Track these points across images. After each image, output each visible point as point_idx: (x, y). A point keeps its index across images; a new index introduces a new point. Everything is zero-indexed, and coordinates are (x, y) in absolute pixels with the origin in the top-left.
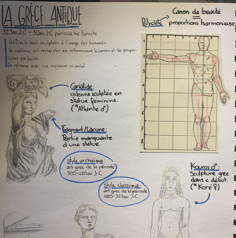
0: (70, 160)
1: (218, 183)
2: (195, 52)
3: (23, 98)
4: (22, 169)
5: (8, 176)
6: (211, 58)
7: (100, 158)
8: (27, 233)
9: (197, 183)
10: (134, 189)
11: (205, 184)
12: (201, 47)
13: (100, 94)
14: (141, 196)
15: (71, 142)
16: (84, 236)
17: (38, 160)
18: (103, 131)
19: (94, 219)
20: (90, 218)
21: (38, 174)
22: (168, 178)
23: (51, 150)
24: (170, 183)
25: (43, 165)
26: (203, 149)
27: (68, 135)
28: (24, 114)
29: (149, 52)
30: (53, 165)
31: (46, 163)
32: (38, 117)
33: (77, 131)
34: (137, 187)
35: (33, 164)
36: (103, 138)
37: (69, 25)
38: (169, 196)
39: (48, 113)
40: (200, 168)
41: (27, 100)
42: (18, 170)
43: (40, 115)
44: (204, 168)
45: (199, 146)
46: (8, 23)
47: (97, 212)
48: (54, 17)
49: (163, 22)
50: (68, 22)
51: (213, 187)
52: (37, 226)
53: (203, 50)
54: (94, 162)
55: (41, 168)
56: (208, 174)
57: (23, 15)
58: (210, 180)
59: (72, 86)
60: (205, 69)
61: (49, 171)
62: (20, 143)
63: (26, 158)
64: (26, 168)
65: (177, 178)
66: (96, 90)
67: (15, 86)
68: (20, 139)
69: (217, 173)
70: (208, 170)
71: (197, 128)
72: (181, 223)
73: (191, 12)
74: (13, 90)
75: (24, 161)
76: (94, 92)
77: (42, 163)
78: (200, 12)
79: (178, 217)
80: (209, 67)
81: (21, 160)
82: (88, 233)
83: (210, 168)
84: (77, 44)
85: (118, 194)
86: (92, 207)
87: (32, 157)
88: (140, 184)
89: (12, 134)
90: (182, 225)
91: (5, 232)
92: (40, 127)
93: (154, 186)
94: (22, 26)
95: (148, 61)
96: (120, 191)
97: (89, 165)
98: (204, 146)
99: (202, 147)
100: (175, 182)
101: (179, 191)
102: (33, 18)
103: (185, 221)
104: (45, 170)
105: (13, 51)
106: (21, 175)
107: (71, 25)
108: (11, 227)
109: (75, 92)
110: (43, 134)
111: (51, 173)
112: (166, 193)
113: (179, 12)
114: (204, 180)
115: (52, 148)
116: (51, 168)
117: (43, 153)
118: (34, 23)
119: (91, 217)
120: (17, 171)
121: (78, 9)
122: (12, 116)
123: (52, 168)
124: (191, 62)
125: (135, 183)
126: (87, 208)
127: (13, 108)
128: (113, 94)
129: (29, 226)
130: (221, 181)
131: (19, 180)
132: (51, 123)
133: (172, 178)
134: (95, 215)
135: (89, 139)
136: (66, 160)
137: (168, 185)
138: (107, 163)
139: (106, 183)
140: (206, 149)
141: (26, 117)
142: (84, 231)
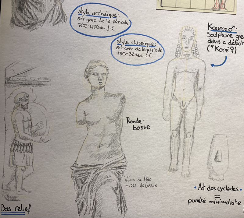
0: (81, 12)
1: (235, 46)
4: (29, 15)
5: (12, 21)
7: (113, 12)
8: (31, 87)
9: (214, 44)
10: (149, 48)
11: (221, 46)
14: (156, 55)
16: (94, 94)
17: (47, 7)
19: (105, 77)
20: (100, 76)
21: (46, 22)
22: (184, 37)
24: (186, 43)
25: (52, 13)
26: (221, 10)
30: (63, 15)
31: (56, 11)
34: (152, 45)
35: (41, 11)
38: (184, 57)
40: (217, 29)
42: (24, 16)
44: (221, 30)
45: (217, 6)
47: (108, 70)
51: (230, 50)
52: (42, 80)
54: (107, 16)
55: (50, 16)
56: (225, 36)
58: (227, 42)
61: (58, 21)
63: (33, 3)
64: (33, 15)
65: (193, 38)
69: (234, 35)
70: (226, 31)
72: (196, 85)
75: (31, 7)
77: (51, 11)
79: (193, 80)
81: (28, 6)
83: (228, 30)
85: (132, 51)
86: (103, 64)
88: (155, 42)
90: (197, 88)
91: (6, 83)
93: (170, 45)
96: (134, 49)
97: (102, 19)
98: (222, 6)
99: (220, 7)
100: (191, 43)
101: (195, 52)
103: (200, 84)
104: (54, 19)
108: (14, 78)
111: (61, 22)
112: (181, 54)
114: (221, 42)
116: (60, 17)
117: (53, 0)
119: (102, 74)
120: (22, 17)
123: (62, 17)
125: (150, 41)
126: (98, 64)
129: (33, 79)
130: (238, 44)
131: (24, 27)
133: (188, 38)
134: (106, 72)
136: (77, 11)
137: (184, 45)
138: (121, 18)
139: (119, 39)
140: (224, 10)
142: (93, 89)
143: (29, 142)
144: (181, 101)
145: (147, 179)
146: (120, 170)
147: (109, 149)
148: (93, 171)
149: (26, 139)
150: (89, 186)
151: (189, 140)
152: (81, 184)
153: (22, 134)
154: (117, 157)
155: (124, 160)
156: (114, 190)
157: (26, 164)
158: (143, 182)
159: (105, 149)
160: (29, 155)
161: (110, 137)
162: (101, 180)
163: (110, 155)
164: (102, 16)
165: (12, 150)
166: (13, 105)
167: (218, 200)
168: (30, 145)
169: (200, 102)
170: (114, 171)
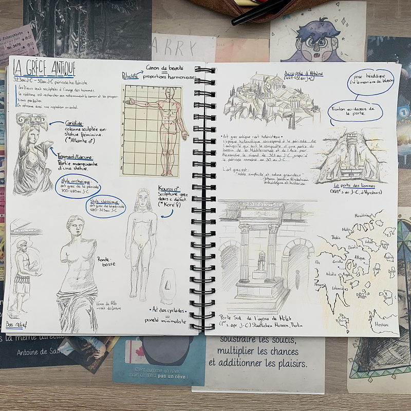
0: (63, 180)
1: (180, 201)
2: (163, 100)
3: (29, 131)
4: (26, 185)
5: (15, 190)
6: (175, 105)
7: (87, 180)
8: (29, 236)
9: (163, 201)
10: (114, 205)
11: (168, 202)
12: (168, 96)
13: (88, 129)
15: (64, 166)
16: (73, 240)
17: (38, 179)
18: (90, 159)
19: (82, 227)
21: (38, 190)
22: (141, 197)
23: (49, 172)
24: (142, 200)
25: (42, 183)
26: (168, 175)
27: (63, 161)
28: (29, 143)
29: (127, 99)
30: (50, 184)
31: (45, 182)
32: (40, 146)
33: (69, 158)
34: (117, 203)
35: (35, 182)
36: (90, 165)
37: (66, 76)
38: (141, 211)
39: (47, 143)
40: (166, 190)
41: (32, 132)
42: (22, 186)
43: (41, 145)
44: (168, 190)
45: (165, 173)
46: (18, 73)
47: (84, 222)
48: (54, 70)
49: (138, 76)
50: (65, 74)
51: (175, 205)
52: (36, 231)
53: (170, 98)
54: (82, 183)
55: (41, 186)
56: (172, 194)
57: (30, 67)
58: (173, 199)
59: (67, 123)
60: (171, 113)
61: (47, 188)
62: (25, 165)
63: (29, 177)
64: (29, 185)
65: (148, 197)
66: (85, 127)
67: (23, 121)
68: (25, 162)
69: (178, 194)
71: (164, 159)
72: (150, 232)
73: (160, 68)
74: (21, 125)
75: (27, 179)
76: (83, 128)
77: (41, 181)
78: (168, 68)
79: (148, 227)
80: (174, 111)
81: (25, 178)
82: (76, 238)
83: (173, 190)
84: (72, 91)
85: (101, 208)
86: (80, 218)
87: (34, 177)
88: (119, 201)
89: (19, 158)
90: (151, 234)
91: (11, 234)
92: (41, 154)
93: (130, 203)
94: (29, 76)
95: (127, 106)
96: (103, 206)
97: (79, 185)
98: (169, 172)
99: (167, 173)
100: (146, 200)
101: (149, 207)
102: (38, 69)
103: (153, 231)
104: (44, 187)
105: (22, 94)
106: (25, 190)
107: (67, 76)
108: (16, 230)
109: (69, 127)
110: (43, 158)
111: (49, 189)
112: (139, 208)
113: (151, 68)
114: (169, 199)
115: (50, 170)
116: (48, 186)
117: (43, 173)
118: (39, 74)
121: (73, 64)
122: (20, 144)
124: (160, 108)
125: (115, 200)
126: (76, 218)
127: (21, 139)
128: (99, 130)
129: (30, 230)
130: (182, 200)
131: (23, 194)
132: (49, 150)
134: (82, 224)
135: (79, 164)
136: (61, 180)
137: (141, 202)
138: (93, 183)
139: (92, 199)
140: (171, 175)
141: (30, 145)
142: (73, 236)
143: (27, 275)
144: (139, 244)
145: (113, 303)
146: (92, 297)
147: (85, 281)
148: (73, 297)
149: (25, 273)
150: (70, 308)
151: (145, 273)
152: (63, 307)
153: (22, 270)
154: (91, 287)
155: (96, 289)
156: (88, 312)
157: (25, 292)
158: (110, 306)
159: (82, 281)
160: (27, 285)
161: (85, 272)
162: (78, 304)
163: (85, 285)
164: (79, 183)
165: (16, 282)
166: (17, 250)
167: (168, 319)
168: (28, 278)
169: (153, 244)
170: (88, 297)
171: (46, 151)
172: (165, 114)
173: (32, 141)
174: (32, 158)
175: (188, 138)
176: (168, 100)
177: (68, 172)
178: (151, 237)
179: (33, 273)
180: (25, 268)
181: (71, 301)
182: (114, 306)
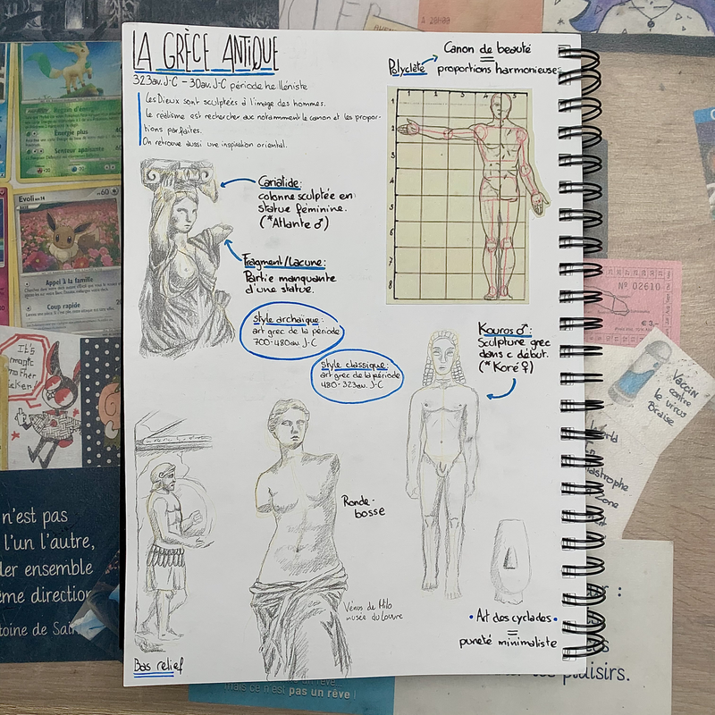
0: (259, 318)
1: (531, 359)
2: (486, 121)
3: (172, 202)
4: (170, 332)
5: (144, 345)
6: (514, 133)
7: (313, 314)
8: (179, 452)
9: (491, 360)
10: (377, 372)
11: (505, 362)
12: (497, 113)
13: (312, 197)
14: (389, 384)
15: (259, 284)
16: (284, 457)
17: (200, 316)
18: (317, 265)
19: (303, 427)
20: (295, 425)
21: (200, 341)
22: (437, 350)
23: (224, 299)
24: (440, 359)
25: (209, 325)
26: (501, 298)
27: (255, 272)
28: (173, 231)
29: (402, 121)
30: (228, 326)
31: (215, 322)
32: (200, 237)
33: (271, 264)
34: (382, 368)
35: (191, 324)
36: (318, 279)
37: (255, 72)
38: (439, 384)
39: (218, 231)
40: (496, 332)
41: (179, 206)
42: (162, 334)
43: (202, 234)
44: (503, 333)
45: (493, 292)
46: (144, 65)
47: (307, 414)
48: (228, 55)
49: (427, 67)
50: (255, 64)
51: (521, 368)
52: (197, 440)
53: (501, 118)
54: (302, 323)
55: (206, 331)
56: (511, 343)
57: (171, 51)
58: (515, 355)
59: (262, 182)
60: (504, 152)
61: (220, 337)
62: (166, 283)
63: (177, 312)
64: (178, 331)
65: (454, 350)
66: (306, 190)
68: (167, 278)
69: (526, 340)
70: (512, 335)
71: (490, 260)
72: (463, 433)
73: (477, 50)
74: (153, 188)
75: (173, 317)
76: (301, 192)
77: (207, 322)
78: (494, 49)
79: (457, 423)
80: (511, 148)
81: (169, 316)
83: (515, 333)
84: (271, 105)
85: (347, 380)
86: (299, 405)
87: (190, 311)
88: (386, 362)
89: (150, 267)
91: (137, 449)
92: (203, 256)
94: (169, 70)
95: (401, 137)
96: (351, 376)
97: (294, 328)
98: (503, 291)
99: (498, 292)
100: (450, 359)
101: (458, 375)
102: (190, 55)
103: (470, 431)
104: (214, 335)
105: (154, 115)
106: (168, 344)
107: (259, 71)
108: (149, 440)
109: (266, 192)
110: (209, 268)
111: (225, 340)
112: (434, 378)
113: (455, 50)
114: (505, 355)
115: (225, 295)
116: (223, 332)
117: (210, 303)
118: (193, 66)
119: (298, 422)
120: (160, 336)
121: (272, 42)
122: (152, 234)
123: (226, 330)
124: (478, 141)
125: (378, 361)
126: (290, 406)
127: (154, 221)
128: (337, 197)
129: (181, 439)
130: (536, 356)
131: (164, 353)
133: (444, 350)
135: (293, 279)
136: (252, 317)
137: (438, 364)
138: (326, 323)
139: (324, 360)
140: (507, 297)
141: (178, 236)
142: (283, 449)
143: (178, 546)
144: (437, 463)
145: (384, 604)
146: (335, 592)
147: (315, 554)
148: (289, 594)
149: (172, 542)
150: (282, 621)
151: (455, 532)
152: (268, 619)
153: (166, 535)
154: (330, 567)
155: (342, 574)
156: (328, 627)
157: (175, 587)
158: (378, 611)
159: (308, 555)
160: (178, 569)
161: (316, 532)
163: (317, 564)
164: (294, 323)
165: (150, 563)
167: (513, 639)
168: (180, 553)
169: (471, 463)
171: (216, 249)
172: (491, 156)
173: (181, 225)
174: (183, 266)
175: (547, 210)
176: (497, 123)
177: (269, 297)
178: (466, 446)
179: (192, 541)
180: (173, 528)
181: (285, 604)
182: (387, 612)
